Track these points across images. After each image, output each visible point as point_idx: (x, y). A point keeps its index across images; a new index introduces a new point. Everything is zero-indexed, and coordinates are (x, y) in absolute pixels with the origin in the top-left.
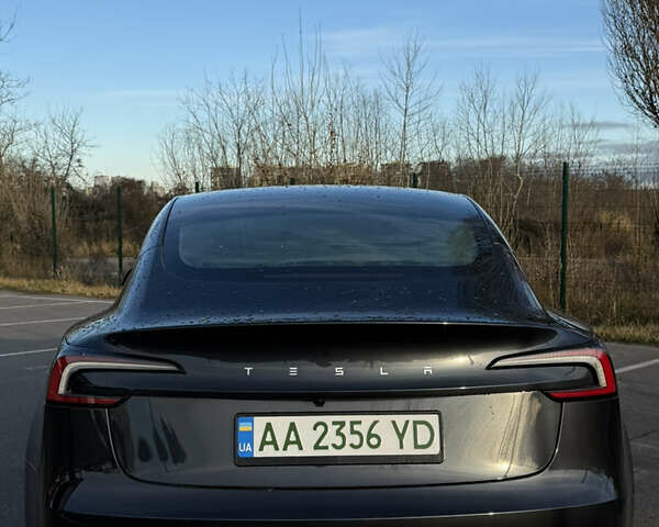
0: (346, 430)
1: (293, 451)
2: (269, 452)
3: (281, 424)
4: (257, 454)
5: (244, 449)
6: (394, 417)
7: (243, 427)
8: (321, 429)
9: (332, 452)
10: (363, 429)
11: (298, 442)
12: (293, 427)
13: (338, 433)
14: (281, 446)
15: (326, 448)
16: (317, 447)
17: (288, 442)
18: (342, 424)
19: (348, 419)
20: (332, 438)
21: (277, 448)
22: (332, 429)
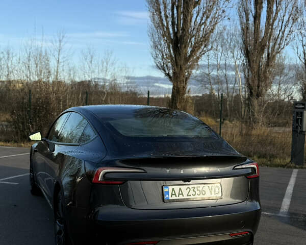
0: (196, 190)
1: (181, 197)
2: (174, 197)
3: (177, 188)
4: (170, 198)
5: (166, 197)
6: (209, 185)
7: (165, 190)
8: (188, 189)
9: (192, 197)
10: (200, 189)
11: (182, 194)
12: (180, 189)
13: (194, 191)
14: (177, 195)
15: (190, 195)
16: (188, 195)
17: (179, 194)
18: (195, 188)
19: (196, 186)
20: (192, 192)
21: (176, 196)
22: (192, 189)
